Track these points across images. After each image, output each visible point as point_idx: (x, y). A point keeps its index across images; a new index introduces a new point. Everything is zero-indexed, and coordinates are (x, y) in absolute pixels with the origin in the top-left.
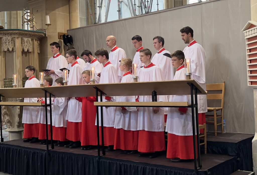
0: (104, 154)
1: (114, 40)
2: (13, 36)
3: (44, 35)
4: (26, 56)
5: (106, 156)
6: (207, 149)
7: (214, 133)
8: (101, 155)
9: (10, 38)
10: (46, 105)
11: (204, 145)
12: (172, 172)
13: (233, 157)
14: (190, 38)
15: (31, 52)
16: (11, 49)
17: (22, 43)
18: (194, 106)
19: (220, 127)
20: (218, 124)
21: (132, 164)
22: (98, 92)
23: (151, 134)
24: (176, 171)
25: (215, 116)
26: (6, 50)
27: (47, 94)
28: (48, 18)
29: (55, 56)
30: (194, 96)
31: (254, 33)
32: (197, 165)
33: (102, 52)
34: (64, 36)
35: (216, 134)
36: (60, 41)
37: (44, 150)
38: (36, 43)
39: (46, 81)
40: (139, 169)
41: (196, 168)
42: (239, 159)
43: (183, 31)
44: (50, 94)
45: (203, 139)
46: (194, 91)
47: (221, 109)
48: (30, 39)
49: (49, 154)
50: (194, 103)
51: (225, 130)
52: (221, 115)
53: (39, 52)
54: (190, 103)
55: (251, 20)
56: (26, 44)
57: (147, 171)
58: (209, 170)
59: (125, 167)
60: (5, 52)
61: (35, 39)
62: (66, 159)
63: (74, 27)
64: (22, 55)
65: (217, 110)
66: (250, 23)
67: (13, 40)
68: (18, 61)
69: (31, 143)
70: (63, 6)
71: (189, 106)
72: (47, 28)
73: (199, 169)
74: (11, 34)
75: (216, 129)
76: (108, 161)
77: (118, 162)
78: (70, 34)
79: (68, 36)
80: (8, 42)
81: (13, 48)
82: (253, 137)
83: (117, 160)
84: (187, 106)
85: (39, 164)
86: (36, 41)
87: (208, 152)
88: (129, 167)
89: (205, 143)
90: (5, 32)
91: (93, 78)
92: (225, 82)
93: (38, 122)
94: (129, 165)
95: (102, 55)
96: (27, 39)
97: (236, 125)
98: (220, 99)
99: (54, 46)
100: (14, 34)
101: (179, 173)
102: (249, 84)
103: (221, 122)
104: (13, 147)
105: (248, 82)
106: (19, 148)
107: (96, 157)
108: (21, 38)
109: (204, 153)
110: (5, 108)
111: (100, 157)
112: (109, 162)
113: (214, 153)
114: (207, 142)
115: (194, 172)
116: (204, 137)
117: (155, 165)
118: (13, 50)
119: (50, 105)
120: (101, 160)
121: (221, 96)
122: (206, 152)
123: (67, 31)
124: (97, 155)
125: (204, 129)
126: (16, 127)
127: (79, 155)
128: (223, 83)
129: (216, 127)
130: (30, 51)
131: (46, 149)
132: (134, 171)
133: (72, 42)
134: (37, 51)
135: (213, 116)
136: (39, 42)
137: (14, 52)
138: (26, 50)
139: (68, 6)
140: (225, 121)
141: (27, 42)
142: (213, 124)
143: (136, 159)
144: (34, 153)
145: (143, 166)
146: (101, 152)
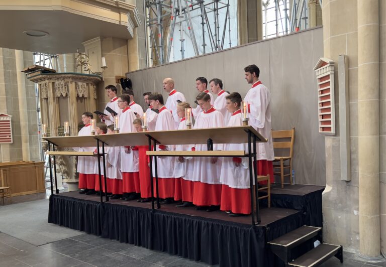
0: (159, 206)
1: (171, 83)
2: (66, 80)
3: (100, 79)
4: (81, 102)
5: (161, 209)
6: (271, 202)
7: (281, 185)
8: (156, 207)
9: (63, 83)
10: (99, 155)
11: (267, 198)
12: (228, 227)
13: (298, 212)
14: (255, 78)
15: (86, 98)
16: (64, 95)
17: (76, 88)
18: (251, 155)
19: (288, 178)
20: (286, 175)
21: (187, 219)
22: (151, 140)
23: (207, 186)
24: (232, 227)
25: (282, 166)
26: (59, 96)
27: (99, 142)
28: (104, 59)
29: (112, 100)
30: (252, 144)
31: (326, 72)
32: (256, 220)
33: (156, 96)
34: (122, 79)
35: (283, 185)
36: (118, 86)
37: (98, 203)
38: (92, 88)
39: (99, 128)
40: (194, 223)
41: (254, 223)
42: (305, 213)
43: (247, 70)
44: (103, 143)
45: (266, 191)
46: (252, 139)
47: (290, 159)
48: (85, 84)
49: (104, 207)
50: (252, 152)
51: (294, 182)
52: (288, 165)
53: (96, 98)
54: (247, 152)
55: (323, 57)
56: (80, 88)
57: (203, 225)
58: (268, 226)
59: (180, 221)
60: (59, 98)
61: (91, 84)
62: (120, 211)
63: (132, 70)
64: (77, 101)
65: (285, 160)
66: (321, 61)
67: (66, 85)
68: (72, 107)
69: (87, 194)
70: (120, 47)
71: (246, 156)
72: (103, 71)
73: (257, 224)
74: (64, 78)
75: (283, 180)
76: (162, 215)
77: (172, 216)
78: (129, 77)
79: (126, 79)
80: (61, 87)
81: (66, 94)
82: (324, 189)
83: (172, 214)
84: (243, 155)
85: (93, 217)
86: (91, 85)
87: (272, 206)
88: (183, 221)
89: (269, 195)
90: (57, 76)
91: (145, 125)
92: (294, 129)
93: (94, 173)
94: (184, 219)
95: (156, 100)
96: (81, 83)
97: (307, 176)
98: (288, 147)
99: (110, 90)
100: (68, 78)
101: (236, 228)
102: (320, 131)
103: (289, 173)
104: (67, 199)
105: (319, 129)
106: (73, 200)
107: (150, 210)
108: (75, 82)
109: (268, 206)
110: (61, 158)
111: (154, 211)
112: (164, 216)
113: (278, 206)
114: (271, 194)
115: (251, 228)
116: (267, 189)
117: (211, 220)
118: (67, 95)
119: (103, 154)
120: (156, 213)
121: (290, 144)
122: (269, 205)
123: (126, 74)
124: (151, 208)
125: (267, 180)
126: (74, 178)
127: (133, 207)
128: (293, 130)
129: (282, 178)
130: (86, 96)
131: (100, 201)
132: (189, 225)
133: (131, 87)
134: (93, 96)
135: (280, 166)
136: (95, 87)
137: (67, 98)
138: (81, 96)
139: (126, 46)
140: (294, 172)
141: (82, 87)
142: (280, 175)
143: (190, 213)
144: (88, 206)
145: (198, 220)
146: (156, 205)
